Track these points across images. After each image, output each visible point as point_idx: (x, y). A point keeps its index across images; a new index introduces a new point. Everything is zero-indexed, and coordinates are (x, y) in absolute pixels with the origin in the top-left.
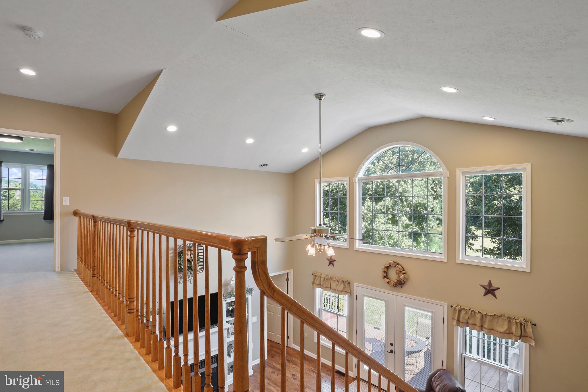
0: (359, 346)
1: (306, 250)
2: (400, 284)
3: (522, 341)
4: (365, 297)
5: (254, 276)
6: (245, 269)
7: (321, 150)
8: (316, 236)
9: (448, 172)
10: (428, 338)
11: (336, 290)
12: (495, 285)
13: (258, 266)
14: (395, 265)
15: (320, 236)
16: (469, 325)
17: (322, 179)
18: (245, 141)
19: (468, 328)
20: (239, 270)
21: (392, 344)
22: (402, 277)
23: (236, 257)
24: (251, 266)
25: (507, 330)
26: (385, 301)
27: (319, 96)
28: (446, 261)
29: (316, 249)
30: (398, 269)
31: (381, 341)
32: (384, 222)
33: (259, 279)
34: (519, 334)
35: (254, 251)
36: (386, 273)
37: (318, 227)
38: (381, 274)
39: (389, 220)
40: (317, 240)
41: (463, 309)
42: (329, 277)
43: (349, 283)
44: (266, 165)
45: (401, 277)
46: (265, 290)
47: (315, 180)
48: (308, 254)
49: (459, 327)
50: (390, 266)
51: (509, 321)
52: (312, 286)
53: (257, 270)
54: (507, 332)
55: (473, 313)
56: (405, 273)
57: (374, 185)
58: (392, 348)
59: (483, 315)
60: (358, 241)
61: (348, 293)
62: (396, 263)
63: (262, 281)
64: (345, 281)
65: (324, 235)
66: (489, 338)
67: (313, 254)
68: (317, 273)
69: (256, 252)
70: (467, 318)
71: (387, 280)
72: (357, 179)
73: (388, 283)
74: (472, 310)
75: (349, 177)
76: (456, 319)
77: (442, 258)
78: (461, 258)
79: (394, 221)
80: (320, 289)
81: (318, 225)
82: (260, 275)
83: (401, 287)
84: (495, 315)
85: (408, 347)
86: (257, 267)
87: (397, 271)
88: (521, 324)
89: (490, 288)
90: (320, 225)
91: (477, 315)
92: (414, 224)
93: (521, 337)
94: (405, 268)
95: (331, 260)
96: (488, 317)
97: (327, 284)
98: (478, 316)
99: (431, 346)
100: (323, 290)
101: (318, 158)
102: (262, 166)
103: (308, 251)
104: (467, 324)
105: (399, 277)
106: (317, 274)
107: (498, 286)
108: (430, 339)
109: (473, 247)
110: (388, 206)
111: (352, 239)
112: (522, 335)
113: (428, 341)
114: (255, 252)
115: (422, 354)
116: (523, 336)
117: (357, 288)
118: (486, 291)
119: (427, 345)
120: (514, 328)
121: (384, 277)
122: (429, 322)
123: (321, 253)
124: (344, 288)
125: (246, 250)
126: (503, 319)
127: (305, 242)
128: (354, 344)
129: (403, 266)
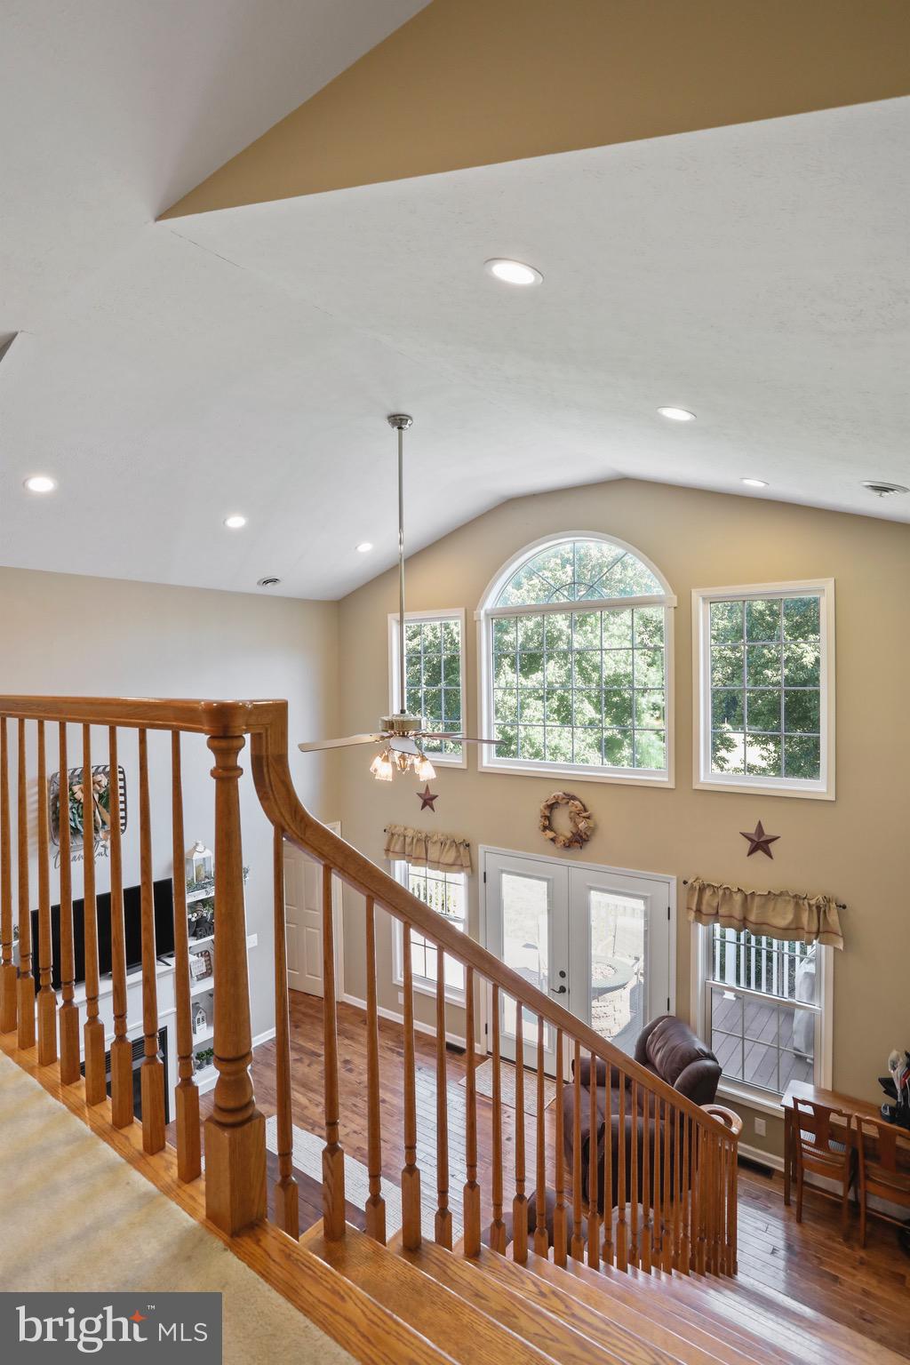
0: (491, 951)
1: (372, 769)
2: (579, 840)
3: (820, 943)
4: (504, 875)
5: (258, 791)
6: (239, 772)
7: (402, 547)
8: (391, 736)
9: (676, 597)
10: (637, 959)
11: (439, 863)
12: (769, 832)
13: (268, 766)
14: (565, 801)
15: (403, 736)
16: (720, 919)
17: (405, 614)
18: (224, 523)
19: (717, 926)
20: (225, 774)
21: (562, 974)
22: (582, 825)
23: (216, 743)
24: (253, 769)
25: (792, 922)
26: (548, 880)
27: (398, 421)
28: (672, 786)
29: (394, 764)
30: (573, 809)
31: (539, 973)
32: (543, 717)
33: (271, 797)
34: (814, 928)
35: (258, 731)
36: (548, 818)
37: (397, 716)
38: (537, 821)
39: (554, 713)
40: (396, 743)
41: (709, 885)
42: (424, 835)
43: (468, 845)
44: (275, 581)
45: (580, 826)
46: (284, 823)
47: (390, 616)
48: (376, 778)
49: (700, 925)
50: (557, 803)
51: (797, 904)
52: (385, 857)
53: (266, 776)
54: (793, 926)
55: (728, 892)
56: (588, 818)
57: (521, 633)
58: (564, 982)
59: (746, 896)
60: (485, 745)
61: (465, 869)
62: (569, 795)
63: (279, 802)
64: (458, 841)
65: (410, 732)
66: (759, 942)
67: (387, 777)
68: (395, 827)
69: (264, 735)
70: (715, 904)
71: (550, 834)
72: (482, 613)
73: (553, 840)
74: (725, 886)
75: (466, 610)
76: (694, 908)
77: (665, 779)
78: (702, 779)
79: (565, 714)
80: (404, 862)
81: (396, 710)
82: (274, 788)
83: (581, 847)
84: (769, 892)
85: (597, 981)
86: (265, 770)
87: (571, 812)
88: (818, 908)
89: (759, 838)
90: (403, 711)
91: (734, 895)
92: (608, 720)
93: (818, 933)
94: (588, 807)
95: (427, 797)
96: (757, 900)
97: (420, 851)
98: (738, 898)
99: (644, 975)
100: (410, 865)
101: (398, 565)
102: (266, 582)
103: (376, 770)
104: (716, 916)
105: (576, 825)
106: (397, 828)
107: (775, 834)
108: (642, 959)
109: (726, 766)
110: (550, 684)
111: (473, 741)
112: (821, 930)
113: (636, 966)
114: (260, 734)
115: (626, 993)
116: (823, 933)
117: (486, 856)
118: (751, 845)
119: (636, 974)
120: (805, 917)
121: (545, 828)
122: (639, 924)
123: (404, 774)
124: (458, 857)
125: (239, 726)
126: (785, 900)
127: (369, 751)
128: (482, 945)
129: (585, 802)
